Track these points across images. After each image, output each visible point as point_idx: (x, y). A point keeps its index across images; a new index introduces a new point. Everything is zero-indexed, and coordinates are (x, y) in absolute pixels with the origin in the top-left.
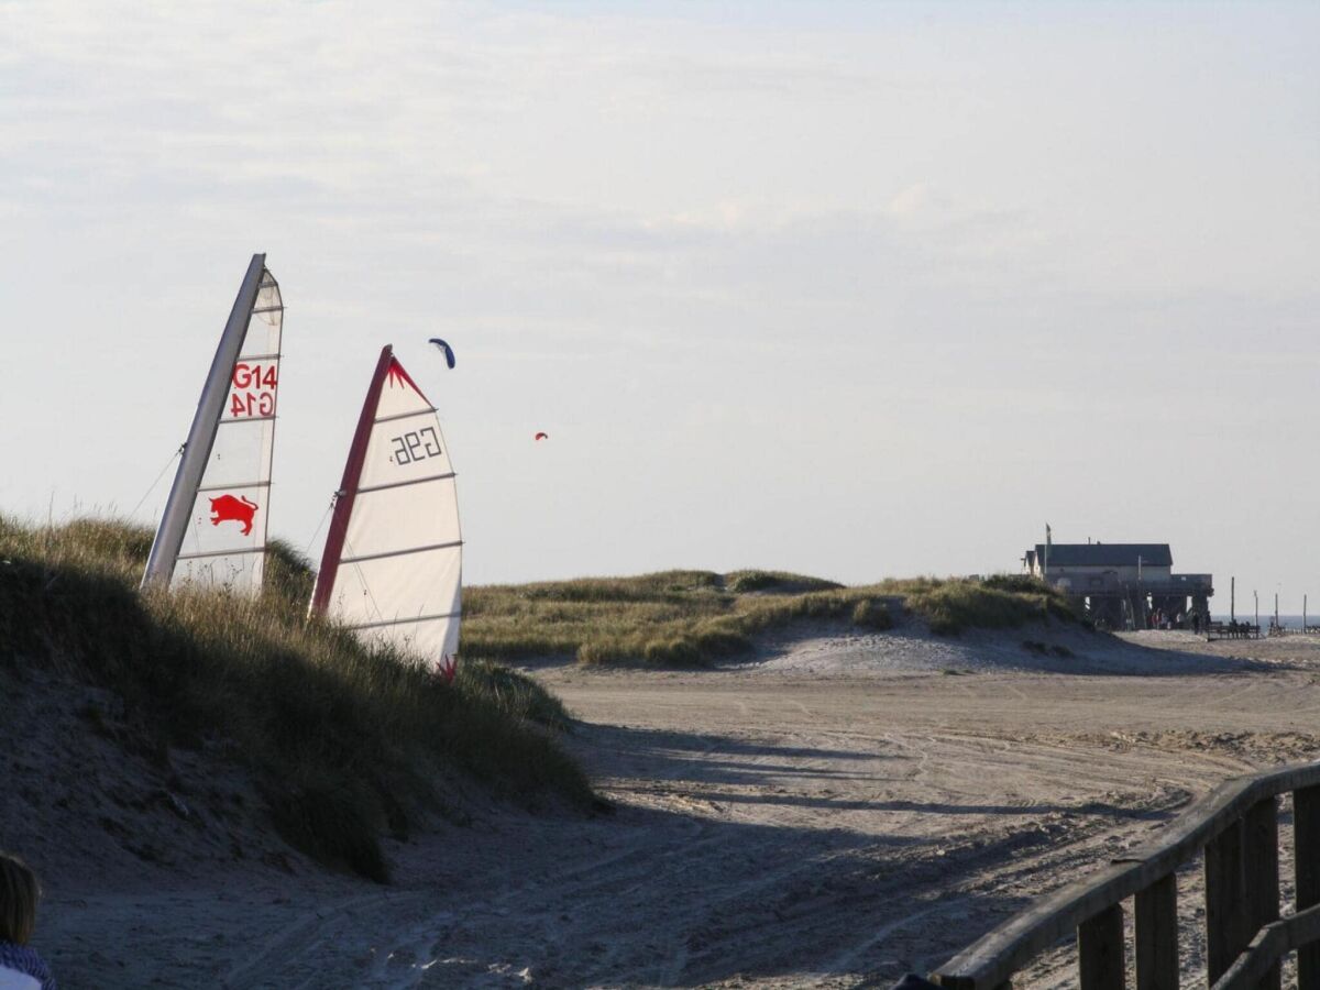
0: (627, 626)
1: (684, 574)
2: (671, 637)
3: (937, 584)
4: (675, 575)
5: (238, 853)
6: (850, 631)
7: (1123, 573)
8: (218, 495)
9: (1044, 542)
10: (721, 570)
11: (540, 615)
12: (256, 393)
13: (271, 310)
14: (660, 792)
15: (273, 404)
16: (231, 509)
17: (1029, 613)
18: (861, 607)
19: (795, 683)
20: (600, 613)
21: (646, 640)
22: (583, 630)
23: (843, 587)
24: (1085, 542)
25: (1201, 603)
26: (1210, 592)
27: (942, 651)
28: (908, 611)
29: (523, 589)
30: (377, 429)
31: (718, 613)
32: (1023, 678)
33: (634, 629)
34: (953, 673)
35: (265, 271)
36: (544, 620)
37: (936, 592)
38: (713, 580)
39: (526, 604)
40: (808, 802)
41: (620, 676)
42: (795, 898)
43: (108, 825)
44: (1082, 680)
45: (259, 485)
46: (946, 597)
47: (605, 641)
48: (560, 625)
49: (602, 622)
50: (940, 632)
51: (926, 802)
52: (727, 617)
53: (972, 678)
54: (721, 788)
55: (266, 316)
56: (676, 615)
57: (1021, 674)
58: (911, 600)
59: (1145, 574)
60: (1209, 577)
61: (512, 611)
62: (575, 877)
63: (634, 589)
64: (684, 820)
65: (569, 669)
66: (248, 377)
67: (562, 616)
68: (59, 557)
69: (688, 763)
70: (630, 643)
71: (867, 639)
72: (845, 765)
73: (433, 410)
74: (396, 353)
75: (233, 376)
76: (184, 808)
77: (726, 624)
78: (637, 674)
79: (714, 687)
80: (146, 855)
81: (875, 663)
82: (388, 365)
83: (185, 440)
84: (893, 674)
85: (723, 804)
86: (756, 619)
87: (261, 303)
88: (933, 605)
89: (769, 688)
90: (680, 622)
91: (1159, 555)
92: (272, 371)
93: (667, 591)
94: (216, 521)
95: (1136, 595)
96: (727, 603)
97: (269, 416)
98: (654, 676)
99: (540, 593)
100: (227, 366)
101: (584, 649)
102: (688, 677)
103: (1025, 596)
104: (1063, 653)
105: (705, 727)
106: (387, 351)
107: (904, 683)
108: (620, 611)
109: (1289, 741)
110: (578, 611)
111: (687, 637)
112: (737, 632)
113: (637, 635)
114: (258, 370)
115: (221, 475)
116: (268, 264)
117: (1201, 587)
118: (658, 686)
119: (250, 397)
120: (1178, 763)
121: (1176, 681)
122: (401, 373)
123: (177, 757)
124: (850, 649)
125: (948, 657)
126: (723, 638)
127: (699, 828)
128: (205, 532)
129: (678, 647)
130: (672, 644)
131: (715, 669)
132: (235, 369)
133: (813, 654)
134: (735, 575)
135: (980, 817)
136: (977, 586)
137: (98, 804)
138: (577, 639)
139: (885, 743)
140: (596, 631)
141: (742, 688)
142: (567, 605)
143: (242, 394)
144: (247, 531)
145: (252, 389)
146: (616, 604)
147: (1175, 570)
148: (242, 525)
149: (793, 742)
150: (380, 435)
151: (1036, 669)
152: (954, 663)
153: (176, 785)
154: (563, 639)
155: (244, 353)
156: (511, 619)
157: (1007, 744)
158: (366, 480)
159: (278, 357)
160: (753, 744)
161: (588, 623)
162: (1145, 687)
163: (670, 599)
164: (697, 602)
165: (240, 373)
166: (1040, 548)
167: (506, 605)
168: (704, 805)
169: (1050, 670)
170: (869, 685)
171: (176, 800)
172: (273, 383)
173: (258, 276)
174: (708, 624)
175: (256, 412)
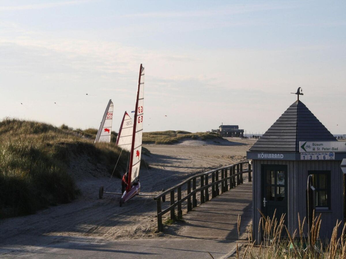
0: (162, 138)
1: (170, 131)
2: (168, 140)
3: (203, 133)
4: (169, 131)
5: (104, 175)
6: (191, 140)
7: (232, 129)
8: (105, 128)
9: (222, 125)
10: (175, 130)
11: (151, 137)
12: (110, 116)
13: (112, 106)
14: (158, 165)
15: (112, 118)
16: (107, 130)
17: (215, 137)
18: (193, 137)
19: (183, 147)
20: (159, 137)
21: (164, 140)
22: (156, 139)
23: (191, 133)
24: (227, 125)
25: (242, 133)
26: (244, 132)
27: (203, 142)
28: (199, 137)
29: (149, 133)
30: (124, 121)
31: (174, 137)
32: (213, 146)
33: (163, 139)
34: (204, 145)
35: (111, 101)
36: (151, 138)
37: (203, 135)
38: (174, 132)
39: (149, 135)
40: (176, 167)
41: (161, 145)
42: (167, 181)
43: (90, 173)
44: (221, 146)
45: (110, 127)
46: (204, 135)
47: (159, 141)
48: (153, 138)
49: (159, 138)
50: (203, 140)
51: (190, 167)
52: (175, 137)
53: (206, 146)
54: (166, 164)
55: (111, 107)
56: (169, 137)
57: (213, 145)
58: (199, 136)
59: (235, 129)
60: (243, 130)
61: (147, 136)
62: (144, 178)
63: (163, 133)
64: (159, 170)
65: (154, 144)
66: (109, 114)
67: (153, 137)
68: (85, 142)
69: (164, 160)
70: (162, 141)
71: (193, 141)
72: (183, 161)
73: (131, 119)
74: (127, 112)
75: (107, 114)
76: (99, 171)
77: (175, 139)
78: (163, 145)
79: (173, 147)
80: (94, 176)
81: (194, 144)
82: (126, 113)
83: (101, 122)
84: (196, 145)
85: (165, 167)
86: (179, 138)
87: (111, 105)
88: (202, 136)
89: (180, 147)
90: (169, 138)
91: (237, 127)
92: (112, 113)
93: (168, 134)
94: (105, 131)
95: (234, 132)
96: (176, 135)
97: (111, 119)
98: (165, 145)
99: (151, 134)
100: (106, 113)
101: (156, 142)
102: (170, 146)
103: (214, 135)
104: (219, 143)
105: (168, 154)
106: (126, 112)
107: (198, 147)
108: (161, 136)
109: (240, 157)
110: (156, 136)
111: (170, 140)
112: (176, 140)
113: (163, 140)
114: (110, 113)
115: (106, 126)
116: (112, 100)
117: (242, 131)
118: (165, 147)
119: (109, 117)
120: (224, 161)
121: (232, 147)
122: (127, 114)
123: (98, 165)
124: (191, 142)
125: (204, 143)
126: (175, 140)
127: (161, 171)
128: (104, 133)
129: (168, 142)
130: (168, 141)
131: (173, 144)
132: (107, 113)
133: (186, 143)
134: (177, 131)
135: (195, 169)
136: (208, 133)
137: (89, 170)
138: (155, 140)
139: (190, 157)
140: (158, 139)
141: (176, 147)
142: (154, 136)
143: (108, 116)
144: (109, 133)
145: (109, 116)
146: (161, 135)
147: (239, 129)
148: (108, 132)
149: (179, 157)
150: (125, 122)
151: (215, 145)
152: (204, 144)
153: (98, 168)
154: (153, 140)
155: (109, 111)
156: (146, 137)
157: (205, 157)
158: (123, 127)
159: (113, 112)
160: (173, 157)
161: (157, 138)
162: (228, 148)
163: (168, 135)
164: (172, 135)
165: (108, 114)
166: (221, 126)
167: (146, 135)
168: (163, 168)
169: (217, 145)
170: (193, 147)
171: (98, 170)
172: (112, 115)
173: (110, 102)
174: (173, 138)
175: (110, 118)
